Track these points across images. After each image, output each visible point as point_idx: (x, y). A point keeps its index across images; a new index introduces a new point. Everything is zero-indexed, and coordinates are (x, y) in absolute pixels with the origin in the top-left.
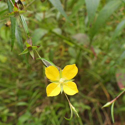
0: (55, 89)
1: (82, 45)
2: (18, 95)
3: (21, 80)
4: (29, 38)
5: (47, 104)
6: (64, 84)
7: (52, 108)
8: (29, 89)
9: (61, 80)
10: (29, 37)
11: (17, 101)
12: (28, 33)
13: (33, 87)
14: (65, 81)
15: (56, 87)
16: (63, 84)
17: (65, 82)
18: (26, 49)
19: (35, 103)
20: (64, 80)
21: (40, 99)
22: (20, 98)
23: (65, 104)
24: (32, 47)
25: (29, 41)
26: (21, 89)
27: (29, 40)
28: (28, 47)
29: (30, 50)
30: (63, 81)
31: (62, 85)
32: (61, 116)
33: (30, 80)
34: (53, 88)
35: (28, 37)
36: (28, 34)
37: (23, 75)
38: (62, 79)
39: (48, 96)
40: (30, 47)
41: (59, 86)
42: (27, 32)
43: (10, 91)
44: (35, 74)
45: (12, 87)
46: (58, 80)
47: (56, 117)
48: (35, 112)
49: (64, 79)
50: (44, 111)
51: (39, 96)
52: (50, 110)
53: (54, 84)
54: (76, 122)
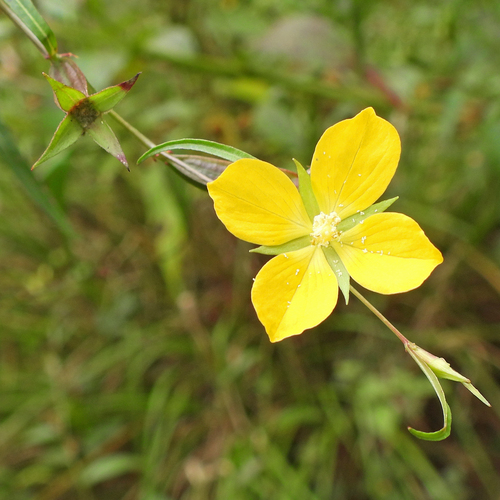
0: (302, 288)
1: (318, 75)
2: (75, 431)
3: (66, 351)
4: (61, 62)
5: (231, 429)
6: (347, 243)
7: (260, 440)
8: (122, 385)
9: (322, 227)
10: (60, 56)
11: (82, 458)
12: (45, 35)
13: (138, 366)
14: (345, 225)
15: (302, 275)
16: (335, 245)
17: (344, 230)
18: (64, 121)
19: (173, 443)
20: (338, 219)
21: (189, 416)
22: (94, 441)
23: (318, 404)
24: (93, 103)
25: (62, 76)
26: (81, 396)
27: (66, 69)
28: (70, 106)
29: (90, 123)
30: (334, 229)
31: (331, 252)
32: (317, 466)
33: (115, 341)
34: (289, 287)
35: (51, 58)
36: (44, 41)
37: (73, 327)
38: (322, 215)
39: (277, 336)
40: (81, 103)
41: (319, 261)
42: (40, 29)
43: (32, 422)
44: (126, 304)
45: (34, 403)
46: (299, 231)
47: (294, 482)
48: (186, 487)
49: (336, 216)
50: (225, 467)
51: (179, 404)
52: (256, 454)
53: (286, 259)
54: (400, 471)
